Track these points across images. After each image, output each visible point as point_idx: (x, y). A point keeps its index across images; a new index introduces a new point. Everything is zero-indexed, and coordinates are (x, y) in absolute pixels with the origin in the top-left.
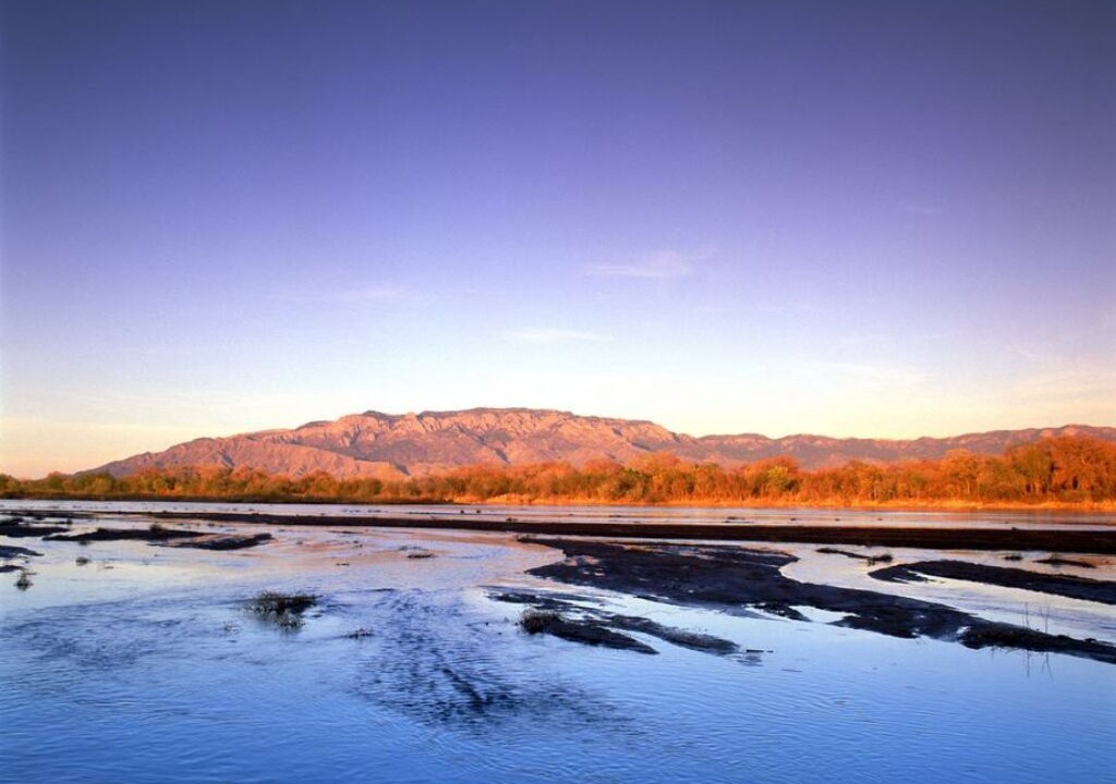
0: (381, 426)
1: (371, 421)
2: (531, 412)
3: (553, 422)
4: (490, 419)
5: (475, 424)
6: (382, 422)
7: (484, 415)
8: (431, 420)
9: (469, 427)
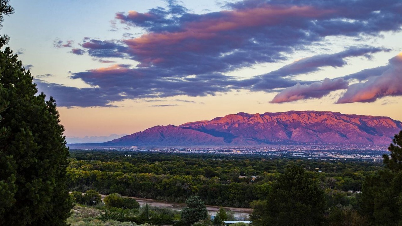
0: (244, 119)
1: (240, 117)
2: (317, 112)
3: (324, 118)
4: (295, 116)
5: (287, 119)
6: (245, 118)
7: (293, 115)
8: (268, 117)
9: (284, 120)
